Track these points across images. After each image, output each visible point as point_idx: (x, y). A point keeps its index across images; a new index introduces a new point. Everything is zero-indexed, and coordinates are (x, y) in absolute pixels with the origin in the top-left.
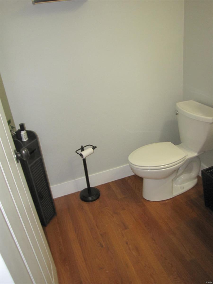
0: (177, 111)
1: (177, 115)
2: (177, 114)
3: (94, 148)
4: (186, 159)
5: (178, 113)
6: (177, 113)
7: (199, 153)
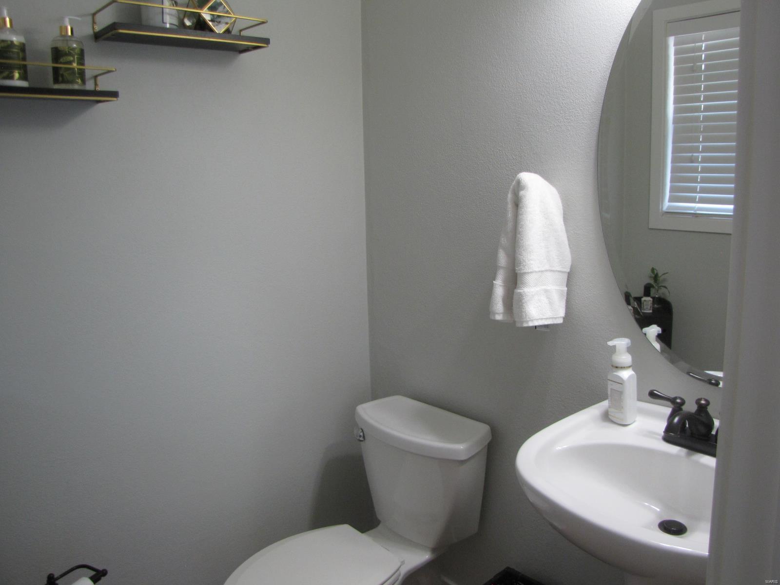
0: (362, 429)
1: (362, 441)
2: (361, 439)
3: (98, 575)
4: (400, 578)
5: (364, 437)
6: (360, 436)
7: (434, 550)
